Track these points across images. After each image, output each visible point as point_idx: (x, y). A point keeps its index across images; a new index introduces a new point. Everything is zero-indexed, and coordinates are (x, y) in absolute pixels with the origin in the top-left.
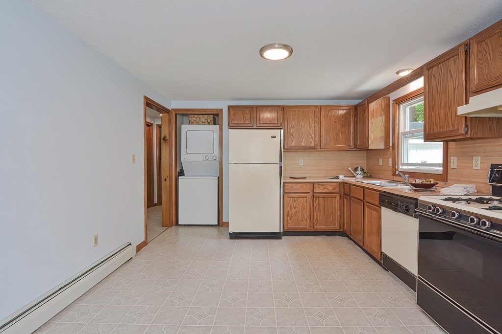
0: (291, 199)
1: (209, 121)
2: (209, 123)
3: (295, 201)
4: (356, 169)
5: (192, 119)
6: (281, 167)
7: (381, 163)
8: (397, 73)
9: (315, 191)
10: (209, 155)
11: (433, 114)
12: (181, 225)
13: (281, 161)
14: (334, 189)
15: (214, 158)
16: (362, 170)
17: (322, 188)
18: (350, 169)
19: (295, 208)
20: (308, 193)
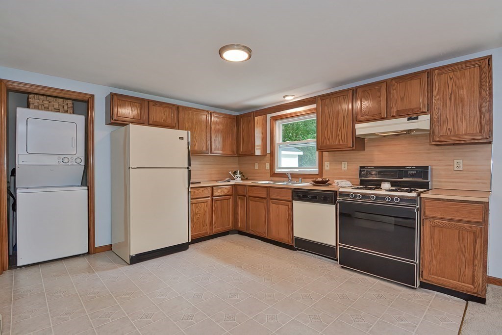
0: (194, 205)
1: (66, 108)
2: (66, 111)
3: (197, 207)
4: (235, 173)
5: (33, 100)
6: (190, 171)
7: (257, 167)
8: (284, 97)
9: (214, 195)
10: (69, 157)
11: (326, 132)
12: (21, 267)
13: (190, 165)
14: (229, 192)
15: (79, 161)
16: (241, 173)
17: (219, 191)
18: (230, 173)
19: (197, 214)
20: (208, 197)
